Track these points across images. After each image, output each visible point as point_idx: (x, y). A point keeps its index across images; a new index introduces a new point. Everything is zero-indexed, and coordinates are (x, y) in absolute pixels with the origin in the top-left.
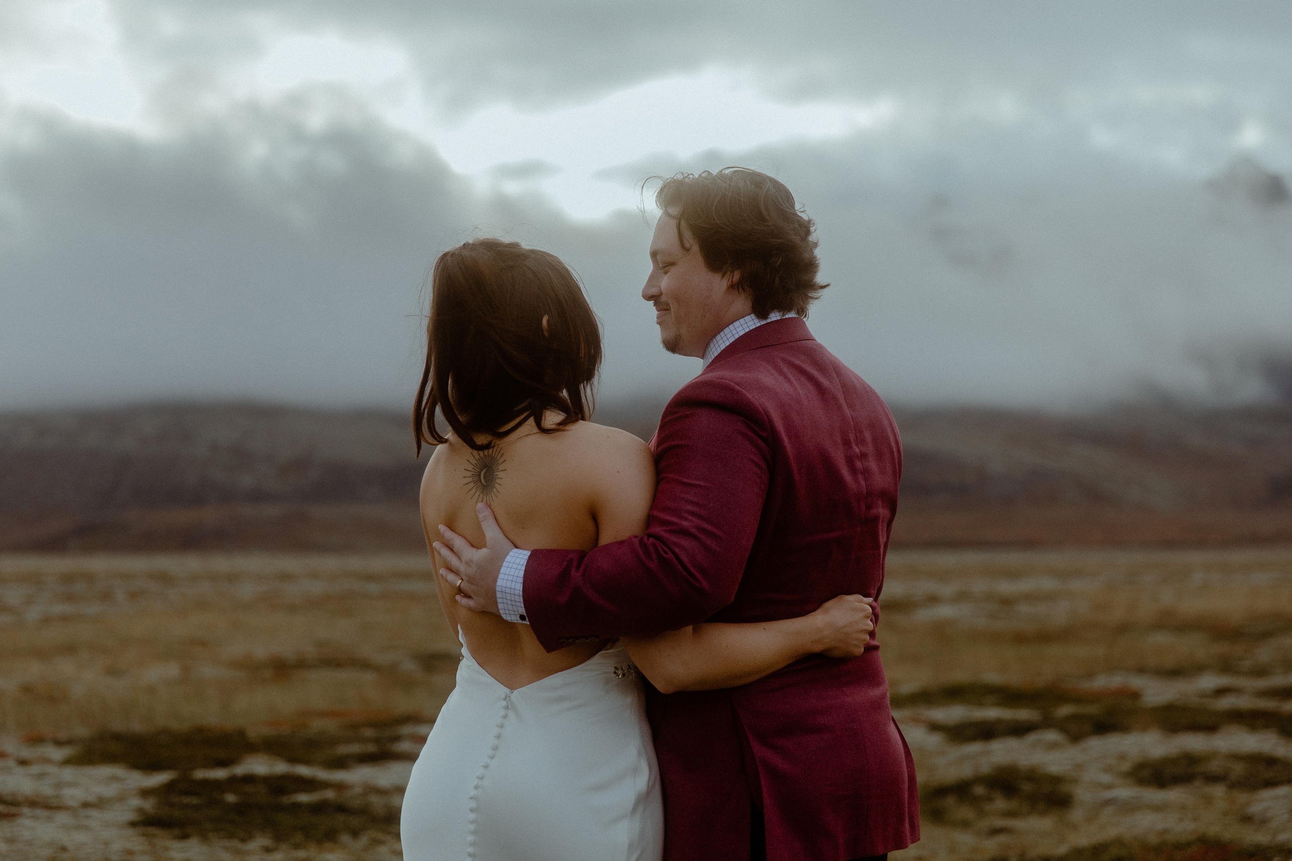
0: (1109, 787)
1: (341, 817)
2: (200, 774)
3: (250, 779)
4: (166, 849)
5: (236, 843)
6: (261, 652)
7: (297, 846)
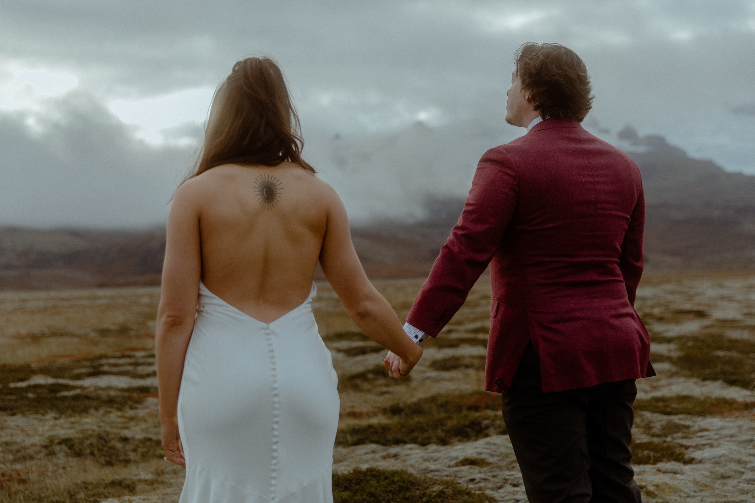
0: (424, 372)
1: (87, 402)
2: (12, 385)
3: (37, 386)
4: (5, 421)
5: (40, 416)
6: (23, 331)
7: (70, 416)
